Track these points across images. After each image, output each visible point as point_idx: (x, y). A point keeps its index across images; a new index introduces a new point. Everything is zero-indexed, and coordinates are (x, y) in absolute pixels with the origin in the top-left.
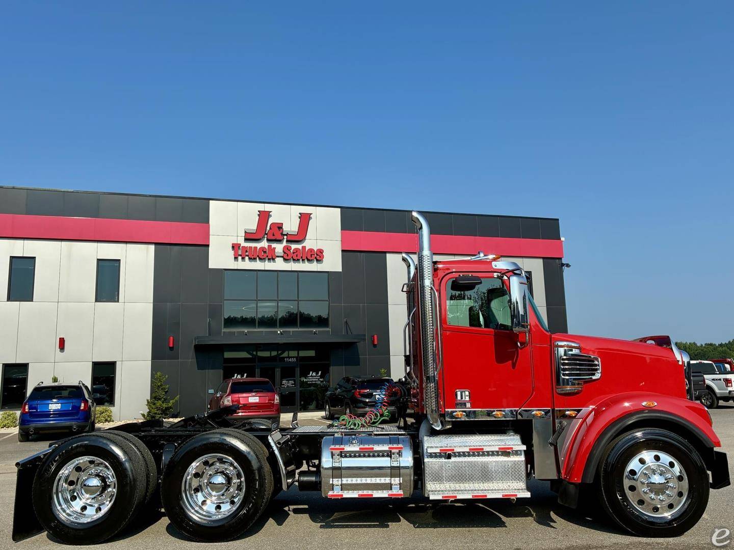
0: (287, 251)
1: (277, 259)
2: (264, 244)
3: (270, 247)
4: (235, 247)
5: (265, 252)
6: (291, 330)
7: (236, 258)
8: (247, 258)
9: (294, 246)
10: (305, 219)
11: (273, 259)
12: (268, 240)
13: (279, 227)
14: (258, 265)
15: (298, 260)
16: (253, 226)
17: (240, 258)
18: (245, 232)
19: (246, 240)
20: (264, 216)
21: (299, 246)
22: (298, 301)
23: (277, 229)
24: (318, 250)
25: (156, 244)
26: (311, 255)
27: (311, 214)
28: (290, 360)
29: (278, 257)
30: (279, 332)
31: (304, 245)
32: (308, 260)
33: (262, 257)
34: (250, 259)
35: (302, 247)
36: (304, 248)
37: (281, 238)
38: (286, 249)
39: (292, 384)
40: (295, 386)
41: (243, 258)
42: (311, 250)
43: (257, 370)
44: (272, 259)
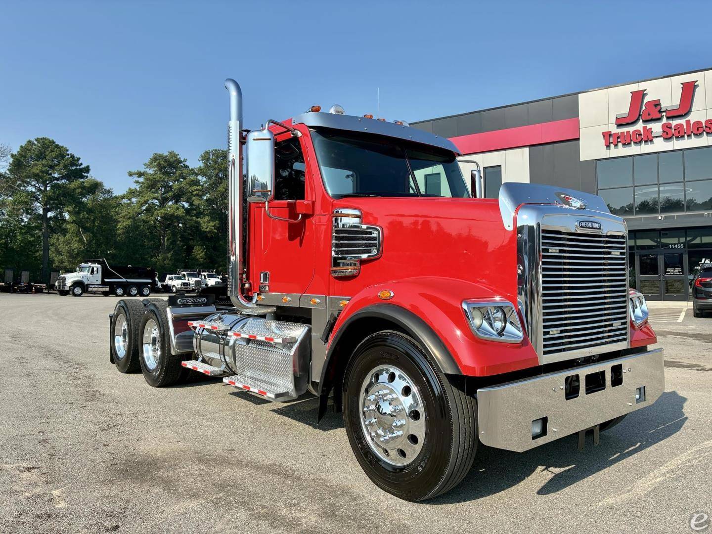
0: (667, 130)
1: (654, 140)
2: (640, 126)
3: (644, 128)
4: (607, 135)
5: (640, 135)
6: (676, 214)
7: (608, 147)
8: (620, 145)
9: (674, 123)
10: (689, 90)
11: (651, 141)
12: (644, 121)
13: (657, 104)
14: (633, 150)
15: (683, 137)
16: (625, 110)
17: (612, 146)
18: (616, 118)
19: (619, 125)
20: (638, 96)
21: (682, 121)
22: (684, 182)
23: (654, 107)
24: (707, 122)
25: (530, 146)
26: (698, 128)
27: (697, 81)
28: (676, 246)
29: (657, 137)
30: (660, 218)
31: (687, 119)
32: (696, 135)
33: (638, 141)
34: (624, 145)
35: (686, 121)
36: (688, 122)
37: (659, 116)
38: (667, 127)
39: (679, 272)
40: (683, 274)
41: (616, 146)
42: (698, 123)
43: (636, 257)
44: (649, 140)
